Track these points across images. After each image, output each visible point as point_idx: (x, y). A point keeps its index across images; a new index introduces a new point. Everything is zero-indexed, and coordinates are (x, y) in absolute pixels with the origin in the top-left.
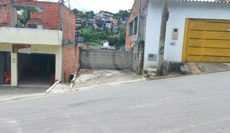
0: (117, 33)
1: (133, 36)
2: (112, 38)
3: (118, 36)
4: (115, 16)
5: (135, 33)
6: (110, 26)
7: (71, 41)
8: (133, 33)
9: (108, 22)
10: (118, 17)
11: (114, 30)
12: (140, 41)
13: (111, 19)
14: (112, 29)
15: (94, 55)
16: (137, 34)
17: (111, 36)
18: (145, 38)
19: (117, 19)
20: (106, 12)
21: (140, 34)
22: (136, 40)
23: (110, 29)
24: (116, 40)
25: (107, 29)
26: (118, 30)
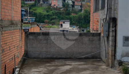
1: (100, 12)
5: (103, 7)
7: (14, 22)
8: (100, 8)
11: (76, 7)
12: (110, 18)
14: (73, 6)
15: (45, 40)
16: (106, 8)
18: (117, 13)
21: (109, 9)
22: (105, 17)
23: (71, 6)
26: (81, 7)
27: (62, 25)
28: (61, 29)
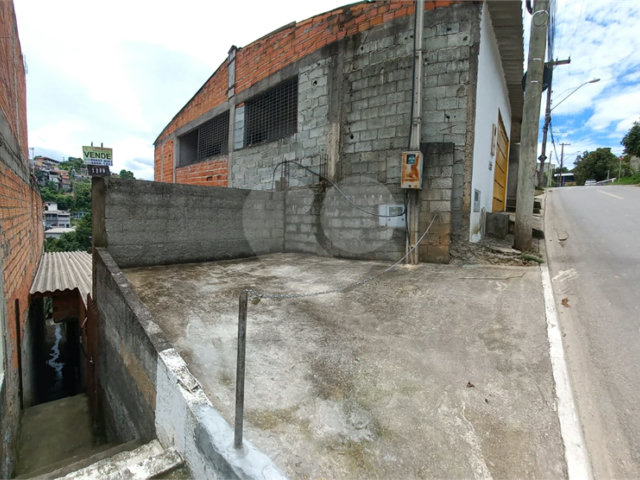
0: (70, 191)
2: (62, 199)
3: (72, 194)
4: (63, 165)
6: (56, 180)
9: (52, 173)
10: (69, 168)
11: (64, 186)
13: (56, 169)
14: (60, 185)
17: (60, 196)
19: (66, 169)
20: (45, 159)
23: (57, 185)
24: (69, 201)
25: (52, 183)
26: (71, 186)
27: (47, 209)
28: (46, 212)
